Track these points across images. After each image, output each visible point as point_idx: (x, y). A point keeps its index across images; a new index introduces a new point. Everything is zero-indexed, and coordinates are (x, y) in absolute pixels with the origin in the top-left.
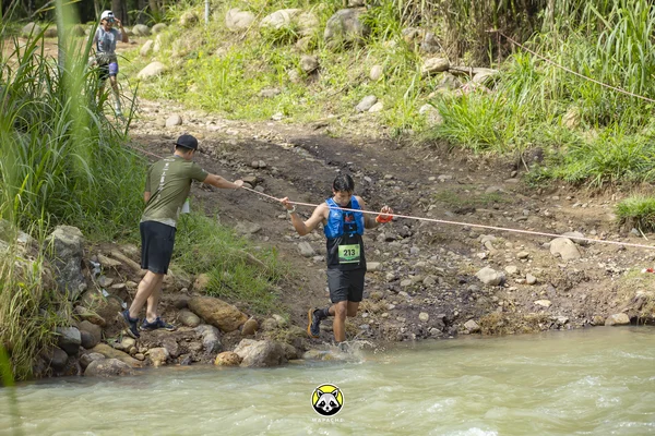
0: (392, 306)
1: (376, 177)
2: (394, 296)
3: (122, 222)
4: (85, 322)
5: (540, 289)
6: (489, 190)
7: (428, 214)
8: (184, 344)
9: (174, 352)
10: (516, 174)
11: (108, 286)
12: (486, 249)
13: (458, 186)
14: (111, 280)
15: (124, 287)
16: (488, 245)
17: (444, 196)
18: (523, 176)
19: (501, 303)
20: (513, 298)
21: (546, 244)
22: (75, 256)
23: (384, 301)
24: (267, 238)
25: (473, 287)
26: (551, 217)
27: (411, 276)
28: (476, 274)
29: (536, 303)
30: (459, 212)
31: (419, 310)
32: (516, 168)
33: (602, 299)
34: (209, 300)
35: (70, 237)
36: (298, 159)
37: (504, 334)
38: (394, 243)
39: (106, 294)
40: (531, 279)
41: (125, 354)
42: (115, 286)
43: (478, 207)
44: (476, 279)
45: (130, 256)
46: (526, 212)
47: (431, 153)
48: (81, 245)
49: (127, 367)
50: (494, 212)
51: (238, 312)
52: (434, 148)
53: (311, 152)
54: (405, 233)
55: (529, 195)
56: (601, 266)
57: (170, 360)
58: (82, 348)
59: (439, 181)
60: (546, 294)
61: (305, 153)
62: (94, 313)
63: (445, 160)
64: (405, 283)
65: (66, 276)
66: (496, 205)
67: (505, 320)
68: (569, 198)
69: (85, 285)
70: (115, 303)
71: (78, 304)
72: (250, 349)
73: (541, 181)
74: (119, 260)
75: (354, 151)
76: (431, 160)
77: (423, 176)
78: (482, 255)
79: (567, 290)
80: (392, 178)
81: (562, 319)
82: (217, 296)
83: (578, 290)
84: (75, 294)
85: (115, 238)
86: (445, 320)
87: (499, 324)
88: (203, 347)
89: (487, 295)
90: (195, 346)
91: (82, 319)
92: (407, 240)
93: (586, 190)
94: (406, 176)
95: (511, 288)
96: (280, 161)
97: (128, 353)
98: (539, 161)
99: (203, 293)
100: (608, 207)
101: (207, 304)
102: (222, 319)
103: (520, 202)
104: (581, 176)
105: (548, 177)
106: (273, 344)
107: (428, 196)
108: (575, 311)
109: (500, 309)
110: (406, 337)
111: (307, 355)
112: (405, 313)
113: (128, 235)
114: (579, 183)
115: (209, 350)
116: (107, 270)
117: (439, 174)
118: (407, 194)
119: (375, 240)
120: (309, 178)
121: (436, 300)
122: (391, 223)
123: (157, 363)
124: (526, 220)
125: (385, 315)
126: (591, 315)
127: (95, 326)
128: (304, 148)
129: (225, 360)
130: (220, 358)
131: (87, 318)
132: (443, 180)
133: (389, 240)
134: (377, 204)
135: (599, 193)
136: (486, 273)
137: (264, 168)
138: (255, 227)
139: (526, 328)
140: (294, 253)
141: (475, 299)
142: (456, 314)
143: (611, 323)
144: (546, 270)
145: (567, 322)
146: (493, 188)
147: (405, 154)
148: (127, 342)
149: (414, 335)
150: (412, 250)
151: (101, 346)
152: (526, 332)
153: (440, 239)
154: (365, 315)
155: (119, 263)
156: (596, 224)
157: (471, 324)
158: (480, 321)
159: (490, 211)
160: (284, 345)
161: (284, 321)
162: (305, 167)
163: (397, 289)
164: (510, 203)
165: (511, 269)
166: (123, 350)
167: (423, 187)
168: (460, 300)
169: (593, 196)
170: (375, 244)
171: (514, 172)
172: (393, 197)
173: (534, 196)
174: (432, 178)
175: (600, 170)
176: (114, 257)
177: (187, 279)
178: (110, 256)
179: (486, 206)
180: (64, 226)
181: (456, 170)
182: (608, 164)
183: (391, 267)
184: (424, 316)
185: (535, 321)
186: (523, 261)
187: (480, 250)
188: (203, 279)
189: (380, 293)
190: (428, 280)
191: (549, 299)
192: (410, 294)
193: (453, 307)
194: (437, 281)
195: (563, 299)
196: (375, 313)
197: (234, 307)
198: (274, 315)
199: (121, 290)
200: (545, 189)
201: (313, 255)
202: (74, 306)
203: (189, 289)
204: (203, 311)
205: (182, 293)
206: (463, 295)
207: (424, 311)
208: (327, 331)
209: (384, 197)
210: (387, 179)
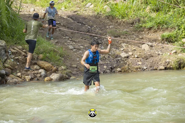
1: (91, 26)
3: (17, 39)
5: (139, 59)
6: (124, 31)
8: (35, 75)
9: (33, 77)
10: (132, 26)
11: (13, 58)
12: (123, 47)
13: (115, 29)
14: (14, 56)
16: (124, 46)
17: (111, 32)
18: (134, 26)
19: (127, 63)
20: (131, 62)
21: (141, 46)
22: (3, 49)
24: (60, 44)
25: (119, 58)
26: (142, 38)
27: (101, 55)
28: (120, 55)
29: (138, 63)
30: (115, 37)
31: (104, 65)
32: (132, 24)
33: (156, 62)
34: (43, 62)
35: (2, 44)
36: (69, 21)
37: (128, 72)
39: (13, 60)
40: (136, 56)
41: (18, 78)
42: (15, 58)
43: (121, 35)
45: (20, 49)
46: (135, 37)
47: (107, 19)
48: (5, 46)
49: (19, 81)
50: (126, 37)
51: (51, 66)
52: (108, 18)
53: (73, 19)
54: (100, 43)
55: (136, 32)
56: (156, 52)
57: (31, 79)
58: (6, 76)
59: (110, 28)
60: (140, 61)
61: (71, 20)
62: (9, 66)
63: (112, 22)
65: (1, 55)
66: (126, 35)
67: (129, 68)
68: (147, 33)
69: (6, 57)
70: (15, 63)
71: (5, 63)
72: (55, 76)
73: (139, 28)
74: (16, 50)
75: (85, 19)
76: (107, 22)
77: (105, 26)
78: (122, 49)
79: (146, 59)
80: (96, 27)
81: (145, 68)
82: (45, 61)
83: (150, 59)
84: (4, 60)
85: (15, 44)
86: (111, 68)
87: (127, 69)
88: (41, 76)
89: (123, 61)
90: (39, 75)
92: (100, 45)
93: (152, 30)
94: (100, 26)
95: (130, 59)
96: (63, 22)
97: (19, 77)
98: (139, 22)
99: (41, 60)
100: (159, 35)
102: (47, 67)
103: (133, 34)
104: (151, 26)
105: (141, 27)
106: (61, 75)
107: (106, 32)
108: (149, 65)
109: (127, 65)
111: (71, 78)
112: (100, 66)
113: (19, 43)
114: (150, 29)
115: (43, 76)
116: (13, 53)
117: (110, 26)
118: (100, 31)
120: (72, 27)
121: (109, 62)
123: (27, 80)
124: (135, 39)
126: (153, 67)
127: (10, 69)
128: (70, 18)
129: (47, 79)
130: (46, 79)
131: (7, 67)
132: (111, 28)
135: (156, 31)
136: (123, 54)
137: (59, 24)
138: (56, 41)
139: (135, 70)
140: (68, 48)
141: (120, 62)
142: (114, 66)
143: (159, 69)
144: (140, 54)
145: (146, 68)
146: (126, 30)
147: (100, 20)
148: (19, 74)
149: (102, 72)
150: (102, 48)
151: (11, 75)
152: (135, 71)
155: (16, 51)
156: (155, 40)
157: (119, 69)
158: (121, 68)
159: (124, 37)
160: (65, 75)
161: (64, 68)
162: (71, 24)
164: (130, 34)
165: (130, 53)
166: (18, 76)
167: (105, 29)
168: (116, 62)
169: (154, 32)
171: (132, 25)
172: (96, 32)
173: (137, 32)
174: (108, 27)
175: (156, 25)
176: (15, 50)
177: (36, 56)
178: (14, 49)
179: (123, 35)
181: (115, 25)
182: (159, 23)
184: (105, 67)
185: (137, 68)
186: (134, 51)
187: (121, 48)
188: (41, 56)
190: (106, 56)
191: (141, 62)
192: (101, 60)
193: (113, 64)
194: (109, 57)
195: (145, 62)
197: (50, 64)
198: (62, 67)
199: (17, 59)
200: (141, 30)
201: (73, 49)
202: (3, 63)
203: (37, 59)
204: (41, 65)
205: (35, 60)
206: (116, 61)
207: (105, 65)
208: (77, 71)
209: (94, 32)
210: (95, 27)
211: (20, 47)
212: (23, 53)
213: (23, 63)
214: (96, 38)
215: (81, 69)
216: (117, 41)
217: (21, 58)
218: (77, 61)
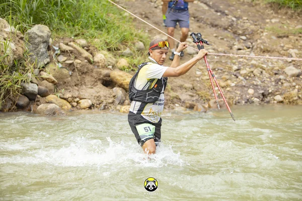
0: (233, 85)
1: (238, 18)
2: (235, 79)
4: (45, 81)
6: (297, 27)
7: (263, 37)
9: (95, 103)
11: (63, 62)
12: (292, 57)
13: (281, 25)
14: (65, 58)
15: (73, 63)
16: (293, 55)
17: (273, 29)
19: (297, 87)
22: (44, 42)
23: (229, 82)
25: (281, 77)
27: (248, 69)
28: (284, 70)
30: (280, 37)
31: (248, 87)
34: (121, 73)
35: (43, 32)
36: (199, 8)
37: (297, 104)
38: (242, 51)
39: (60, 65)
42: (67, 62)
43: (290, 35)
44: (284, 73)
45: (80, 46)
47: (269, 9)
48: (49, 37)
50: (299, 38)
52: (271, 6)
53: (207, 5)
54: (248, 46)
57: (92, 107)
58: (39, 96)
59: (271, 22)
61: (204, 6)
62: (51, 77)
63: (276, 12)
64: (243, 72)
65: (37, 54)
66: (300, 35)
67: (298, 97)
69: (48, 60)
70: (66, 72)
71: (42, 70)
74: (72, 47)
75: (230, 6)
77: (264, 19)
78: (290, 60)
80: (247, 20)
84: (41, 64)
85: (76, 36)
86: (263, 95)
87: (295, 98)
89: (289, 82)
90: (109, 100)
91: (43, 79)
92: (249, 50)
94: (255, 19)
97: (67, 101)
99: (121, 70)
101: (119, 76)
102: (127, 85)
107: (264, 29)
109: (296, 90)
110: (239, 103)
112: (240, 88)
115: (117, 103)
116: (63, 52)
117: (271, 19)
118: (253, 27)
119: (231, 48)
120: (203, 17)
121: (259, 83)
122: (242, 41)
125: (228, 89)
127: (51, 84)
128: (204, 3)
129: (125, 110)
130: (122, 109)
131: (46, 79)
132: (273, 22)
133: (240, 49)
134: (236, 31)
136: (290, 69)
141: (282, 83)
142: (270, 91)
146: (300, 26)
147: (256, 9)
148: (68, 95)
149: (243, 102)
151: (52, 96)
153: (267, 50)
154: (217, 88)
155: (71, 49)
157: (279, 98)
158: (284, 96)
159: (296, 38)
163: (238, 75)
166: (65, 99)
167: (263, 24)
168: (274, 83)
170: (231, 51)
172: (245, 28)
174: (268, 21)
176: (70, 45)
177: (113, 60)
178: (67, 44)
179: (294, 35)
180: (39, 25)
181: (281, 18)
183: (237, 63)
184: (251, 91)
187: (288, 57)
188: (123, 62)
189: (228, 77)
190: (257, 71)
192: (245, 78)
193: (269, 87)
194: (262, 72)
196: (223, 88)
199: (70, 64)
201: (194, 54)
202: (40, 71)
203: (113, 66)
204: (117, 80)
205: (108, 69)
206: (275, 81)
207: (251, 88)
208: (192, 96)
209: (240, 28)
210: (244, 20)
211: (83, 42)
212: (86, 54)
213: (83, 73)
214: (244, 38)
215: (199, 93)
216: (282, 45)
217: (80, 63)
218: (197, 77)
